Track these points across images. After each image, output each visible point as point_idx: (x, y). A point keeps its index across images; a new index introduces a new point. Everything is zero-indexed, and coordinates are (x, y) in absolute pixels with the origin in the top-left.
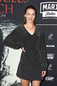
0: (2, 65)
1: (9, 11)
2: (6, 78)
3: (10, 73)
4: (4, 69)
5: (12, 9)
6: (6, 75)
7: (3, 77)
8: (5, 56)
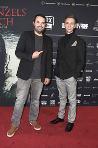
0: (6, 69)
1: (10, 23)
2: (9, 79)
3: (12, 75)
4: (7, 72)
5: (12, 21)
6: (9, 77)
7: (7, 78)
8: (7, 61)
